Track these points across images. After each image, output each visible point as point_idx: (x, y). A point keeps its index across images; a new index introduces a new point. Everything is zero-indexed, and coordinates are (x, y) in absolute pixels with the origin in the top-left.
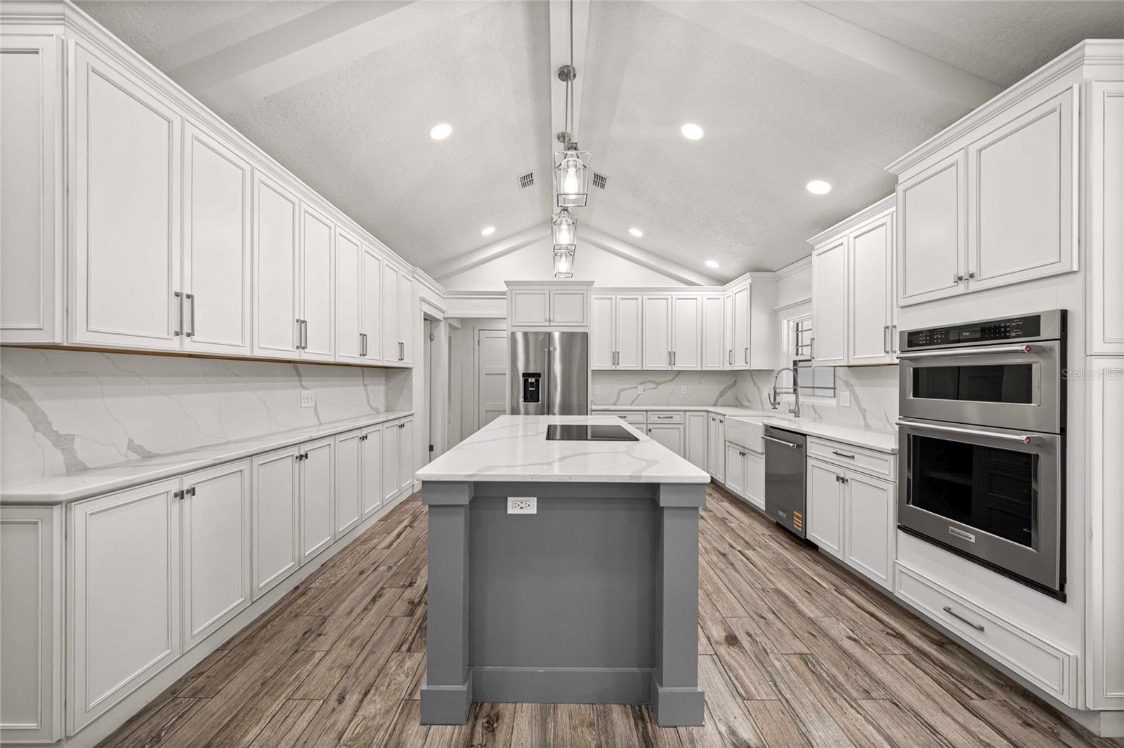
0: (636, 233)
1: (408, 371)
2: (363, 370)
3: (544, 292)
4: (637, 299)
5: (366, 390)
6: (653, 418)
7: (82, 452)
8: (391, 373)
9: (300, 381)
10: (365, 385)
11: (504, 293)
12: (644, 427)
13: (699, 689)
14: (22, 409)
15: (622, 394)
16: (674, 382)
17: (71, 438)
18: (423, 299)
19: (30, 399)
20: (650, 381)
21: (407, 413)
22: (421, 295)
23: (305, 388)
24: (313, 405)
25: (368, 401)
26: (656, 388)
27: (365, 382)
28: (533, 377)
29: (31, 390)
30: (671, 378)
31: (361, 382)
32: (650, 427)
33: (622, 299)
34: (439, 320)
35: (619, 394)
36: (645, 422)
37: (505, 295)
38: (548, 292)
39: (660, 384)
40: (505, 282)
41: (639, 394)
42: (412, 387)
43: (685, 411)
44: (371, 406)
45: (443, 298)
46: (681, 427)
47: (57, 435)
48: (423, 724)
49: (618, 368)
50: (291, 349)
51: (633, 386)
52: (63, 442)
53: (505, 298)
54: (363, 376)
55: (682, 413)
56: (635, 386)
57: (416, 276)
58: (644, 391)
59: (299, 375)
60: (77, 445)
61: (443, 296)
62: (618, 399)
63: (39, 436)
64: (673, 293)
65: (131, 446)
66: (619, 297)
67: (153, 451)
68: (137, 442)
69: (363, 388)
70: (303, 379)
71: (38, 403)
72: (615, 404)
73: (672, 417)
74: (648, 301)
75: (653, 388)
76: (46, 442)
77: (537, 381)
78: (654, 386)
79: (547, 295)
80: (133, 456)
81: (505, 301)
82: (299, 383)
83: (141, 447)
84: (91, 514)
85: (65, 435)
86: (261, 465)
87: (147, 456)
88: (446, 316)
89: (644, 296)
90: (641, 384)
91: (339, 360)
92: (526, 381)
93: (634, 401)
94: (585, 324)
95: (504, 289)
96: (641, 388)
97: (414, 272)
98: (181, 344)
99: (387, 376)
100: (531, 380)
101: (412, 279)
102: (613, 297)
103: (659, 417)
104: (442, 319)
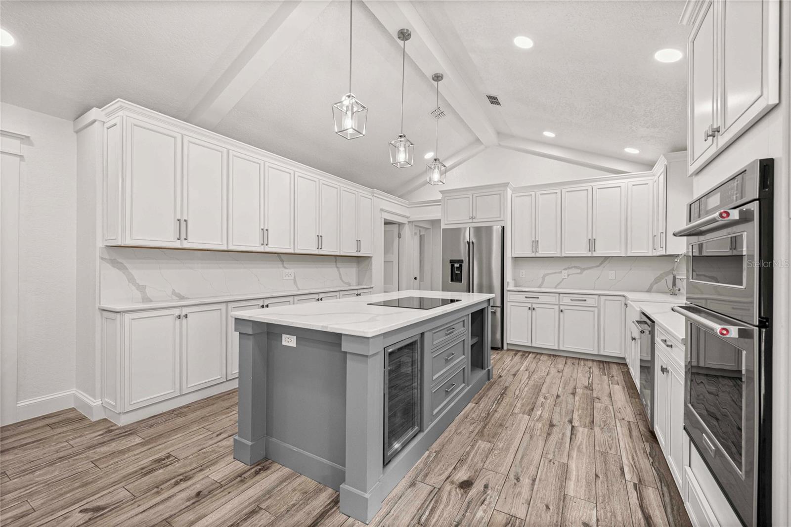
0: (549, 134)
1: (369, 258)
2: (336, 259)
3: (468, 196)
4: (556, 193)
5: (339, 271)
6: (566, 300)
7: (149, 292)
8: (360, 260)
9: (283, 264)
10: (337, 268)
11: (439, 201)
12: (556, 307)
13: (367, 496)
14: (124, 273)
15: (547, 278)
16: (601, 268)
17: (144, 287)
18: (382, 210)
19: (127, 269)
20: (575, 267)
21: (369, 287)
22: (381, 207)
23: (285, 268)
24: (293, 278)
25: (341, 278)
26: (581, 273)
27: (338, 266)
28: (458, 263)
29: (127, 265)
30: (598, 264)
31: (335, 266)
32: (562, 308)
33: (541, 194)
34: (405, 224)
35: (543, 278)
36: (557, 303)
37: (440, 202)
38: (471, 195)
39: (584, 269)
40: (439, 191)
41: (563, 279)
42: (371, 269)
43: (599, 295)
44: (343, 281)
45: (408, 207)
46: (596, 310)
47: (139, 285)
48: (234, 458)
49: (538, 255)
50: (258, 245)
51: (557, 271)
52: (142, 288)
53: (440, 204)
54: (336, 262)
55: (597, 297)
56: (560, 271)
57: (375, 195)
58: (568, 275)
59: (282, 261)
60: (147, 290)
61: (408, 206)
62: (543, 283)
63: (131, 284)
64: (592, 184)
65: (174, 293)
66: (538, 193)
67: (186, 296)
68: (177, 291)
69: (336, 269)
70: (285, 263)
71: (130, 271)
72: (540, 287)
73: (585, 300)
74: (567, 193)
75: (578, 273)
76: (134, 288)
77: (461, 266)
78: (579, 271)
79: (471, 198)
80: (174, 297)
81: (440, 206)
82: (282, 265)
83: (179, 294)
84: (132, 319)
85: (142, 285)
86: (234, 308)
87: (182, 298)
88: (409, 220)
89: (563, 190)
90: (565, 269)
91: (297, 251)
92: (452, 266)
93: (558, 284)
94: (502, 219)
95: (439, 196)
96: (565, 273)
97: (373, 193)
98: (182, 243)
99: (358, 262)
100: (456, 265)
101: (372, 197)
102: (533, 194)
103: (571, 300)
104: (407, 223)
